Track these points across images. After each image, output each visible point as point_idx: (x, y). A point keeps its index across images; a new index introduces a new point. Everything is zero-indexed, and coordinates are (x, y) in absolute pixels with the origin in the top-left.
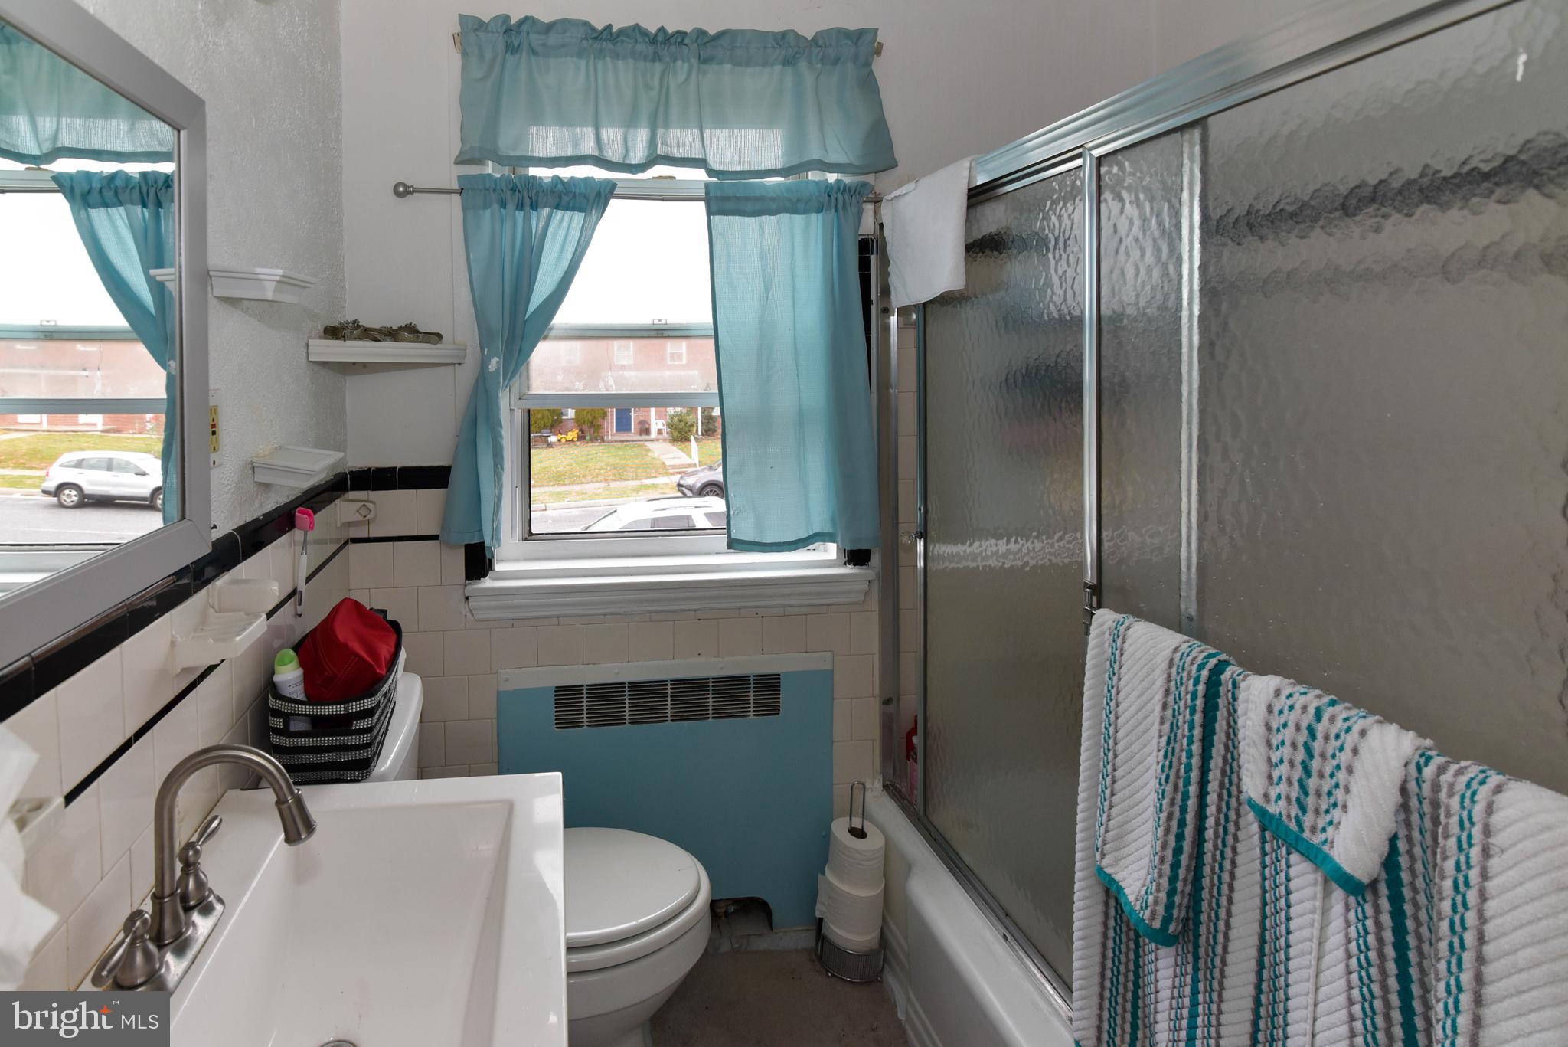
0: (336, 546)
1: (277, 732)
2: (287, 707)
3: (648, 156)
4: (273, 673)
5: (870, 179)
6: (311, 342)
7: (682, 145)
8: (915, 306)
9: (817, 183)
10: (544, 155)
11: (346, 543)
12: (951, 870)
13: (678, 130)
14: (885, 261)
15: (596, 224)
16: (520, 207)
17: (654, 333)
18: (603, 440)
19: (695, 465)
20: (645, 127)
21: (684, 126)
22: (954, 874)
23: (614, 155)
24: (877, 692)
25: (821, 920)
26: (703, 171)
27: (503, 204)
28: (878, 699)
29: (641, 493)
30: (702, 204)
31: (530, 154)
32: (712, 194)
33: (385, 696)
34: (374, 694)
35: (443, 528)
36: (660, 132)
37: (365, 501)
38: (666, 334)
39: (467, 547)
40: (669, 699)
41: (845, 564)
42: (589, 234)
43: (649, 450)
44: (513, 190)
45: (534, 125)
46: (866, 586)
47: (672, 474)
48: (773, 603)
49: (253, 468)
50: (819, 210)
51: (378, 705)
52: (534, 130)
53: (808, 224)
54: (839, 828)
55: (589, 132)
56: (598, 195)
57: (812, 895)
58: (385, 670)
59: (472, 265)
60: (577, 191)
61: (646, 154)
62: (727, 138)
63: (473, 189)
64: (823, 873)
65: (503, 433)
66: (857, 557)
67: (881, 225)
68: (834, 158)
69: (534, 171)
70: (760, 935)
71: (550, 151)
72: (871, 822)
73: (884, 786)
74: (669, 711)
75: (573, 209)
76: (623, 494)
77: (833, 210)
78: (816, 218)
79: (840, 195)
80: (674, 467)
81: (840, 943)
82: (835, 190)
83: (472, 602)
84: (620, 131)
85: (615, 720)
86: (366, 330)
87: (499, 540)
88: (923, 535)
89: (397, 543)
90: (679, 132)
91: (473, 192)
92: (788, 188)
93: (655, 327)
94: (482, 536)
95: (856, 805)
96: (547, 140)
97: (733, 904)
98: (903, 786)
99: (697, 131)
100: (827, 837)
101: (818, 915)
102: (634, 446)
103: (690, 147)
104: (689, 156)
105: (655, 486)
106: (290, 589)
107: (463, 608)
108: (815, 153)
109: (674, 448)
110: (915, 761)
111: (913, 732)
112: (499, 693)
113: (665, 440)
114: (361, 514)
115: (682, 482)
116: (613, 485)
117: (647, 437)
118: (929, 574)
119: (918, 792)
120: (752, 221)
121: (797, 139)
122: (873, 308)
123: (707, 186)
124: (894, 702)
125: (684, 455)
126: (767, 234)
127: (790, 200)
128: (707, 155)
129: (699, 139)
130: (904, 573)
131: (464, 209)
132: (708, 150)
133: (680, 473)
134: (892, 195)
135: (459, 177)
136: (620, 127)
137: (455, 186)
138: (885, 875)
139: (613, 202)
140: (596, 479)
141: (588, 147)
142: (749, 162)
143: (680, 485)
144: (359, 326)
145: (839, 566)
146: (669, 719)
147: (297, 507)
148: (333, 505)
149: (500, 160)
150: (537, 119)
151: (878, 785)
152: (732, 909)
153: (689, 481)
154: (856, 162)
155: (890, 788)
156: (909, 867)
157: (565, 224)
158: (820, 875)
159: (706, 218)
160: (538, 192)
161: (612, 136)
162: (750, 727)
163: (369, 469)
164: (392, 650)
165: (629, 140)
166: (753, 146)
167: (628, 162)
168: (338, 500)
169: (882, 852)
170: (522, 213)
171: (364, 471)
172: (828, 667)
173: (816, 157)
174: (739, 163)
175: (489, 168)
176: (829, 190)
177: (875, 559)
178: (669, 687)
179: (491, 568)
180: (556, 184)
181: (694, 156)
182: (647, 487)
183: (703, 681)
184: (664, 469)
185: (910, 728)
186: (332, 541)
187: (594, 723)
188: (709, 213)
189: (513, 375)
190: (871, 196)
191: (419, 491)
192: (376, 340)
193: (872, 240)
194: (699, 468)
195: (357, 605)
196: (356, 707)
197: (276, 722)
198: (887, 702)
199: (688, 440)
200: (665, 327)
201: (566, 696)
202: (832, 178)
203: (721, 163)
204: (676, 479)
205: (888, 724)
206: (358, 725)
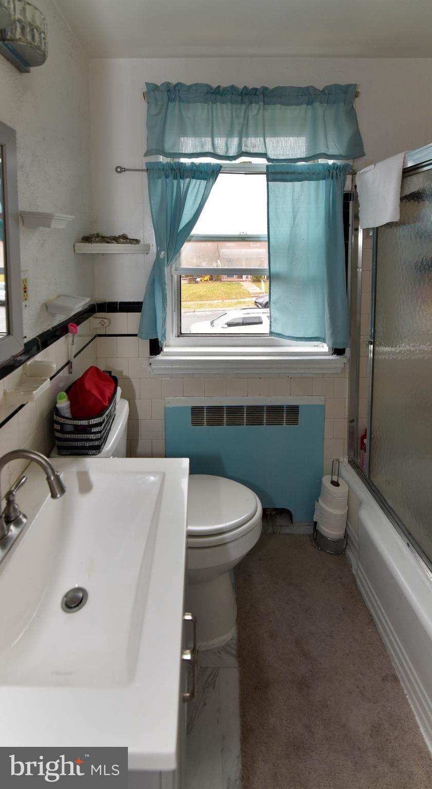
0: (91, 338)
1: (58, 431)
2: (62, 420)
3: (238, 152)
4: (56, 403)
5: (350, 162)
6: (76, 244)
7: (254, 146)
8: (372, 228)
9: (323, 165)
10: (187, 152)
11: (95, 336)
12: (381, 507)
13: (253, 138)
14: (357, 204)
15: (212, 186)
16: (175, 178)
17: (240, 239)
18: (221, 281)
19: (263, 293)
20: (236, 137)
21: (256, 136)
22: (383, 509)
23: (221, 152)
24: (347, 416)
25: (316, 523)
26: (265, 159)
27: (167, 177)
28: (347, 420)
29: (238, 305)
30: (265, 175)
31: (181, 152)
32: (270, 171)
33: (107, 415)
34: (102, 416)
35: (139, 332)
36: (244, 139)
37: (103, 318)
38: (246, 239)
39: (151, 341)
40: (245, 415)
41: (332, 354)
42: (209, 191)
43: (242, 286)
44: (172, 169)
45: (182, 137)
46: (342, 366)
47: (252, 297)
48: (296, 372)
49: (47, 307)
50: (324, 179)
51: (104, 421)
52: (182, 139)
53: (318, 187)
54: (326, 480)
55: (209, 140)
56: (213, 172)
57: (312, 511)
58: (108, 403)
59: (153, 206)
60: (203, 170)
61: (237, 151)
62: (278, 142)
63: (153, 169)
64: (318, 501)
65: (167, 287)
66: (338, 352)
67: (356, 186)
68: (332, 151)
69: (183, 160)
70: (287, 526)
71: (189, 150)
72: (342, 479)
73: (349, 461)
74: (245, 420)
75: (201, 179)
76: (230, 305)
77: (331, 178)
78: (322, 183)
79: (335, 172)
80: (253, 294)
81: (325, 534)
82: (332, 168)
83: (153, 366)
84: (224, 139)
85: (220, 423)
86: (103, 237)
87: (165, 337)
88: (373, 343)
89: (118, 337)
90: (253, 140)
91: (153, 171)
92: (308, 167)
93: (241, 236)
94: (157, 335)
95: (335, 470)
96: (189, 144)
97: (274, 511)
98: (359, 461)
99: (262, 139)
100: (320, 483)
101: (315, 520)
102: (235, 284)
103: (259, 147)
104: (258, 152)
105: (244, 302)
106: (67, 361)
107: (149, 369)
108: (322, 150)
109: (254, 285)
110: (365, 451)
111: (364, 437)
112: (165, 408)
113: (249, 281)
114: (101, 324)
115: (257, 301)
116: (225, 301)
117: (241, 280)
118: (375, 360)
119: (366, 467)
120: (289, 184)
121: (313, 142)
122: (350, 228)
123: (267, 166)
124: (355, 421)
125: (258, 288)
126: (296, 192)
127: (308, 173)
128: (268, 151)
129: (263, 143)
130: (362, 360)
131: (149, 179)
132: (267, 149)
133: (256, 297)
134: (362, 171)
135: (146, 163)
136: (225, 137)
137: (144, 168)
138: (348, 504)
139: (220, 174)
140: (217, 298)
141: (208, 148)
142: (289, 155)
143: (256, 302)
144: (99, 236)
145: (329, 355)
146: (245, 424)
147: (68, 323)
148: (88, 320)
149: (166, 155)
150: (184, 134)
151: (346, 460)
152: (274, 513)
153: (260, 301)
154: (343, 155)
155: (352, 463)
156: (360, 504)
157: (197, 186)
158: (316, 503)
159: (266, 183)
160: (184, 171)
161: (220, 142)
162: (283, 430)
163: (106, 302)
164: (113, 392)
165: (229, 143)
166: (290, 146)
167: (228, 155)
168: (91, 318)
169: (347, 494)
170: (176, 181)
171: (103, 304)
172: (322, 403)
173: (323, 152)
174: (283, 155)
175: (162, 159)
176: (329, 168)
177: (348, 351)
178: (245, 409)
179: (161, 350)
180: (193, 166)
181: (260, 152)
182: (240, 303)
183: (262, 407)
184: (249, 295)
185: (363, 434)
186: (88, 336)
187: (210, 424)
188: (268, 180)
189: (172, 260)
190: (350, 171)
191: (129, 313)
192: (108, 243)
193: (351, 194)
194: (265, 295)
195: (97, 370)
196: (93, 421)
197: (57, 427)
198: (351, 421)
199: (260, 281)
200: (246, 236)
201: (196, 411)
202: (331, 162)
203: (274, 155)
204: (254, 299)
205: (352, 433)
206: (95, 430)
